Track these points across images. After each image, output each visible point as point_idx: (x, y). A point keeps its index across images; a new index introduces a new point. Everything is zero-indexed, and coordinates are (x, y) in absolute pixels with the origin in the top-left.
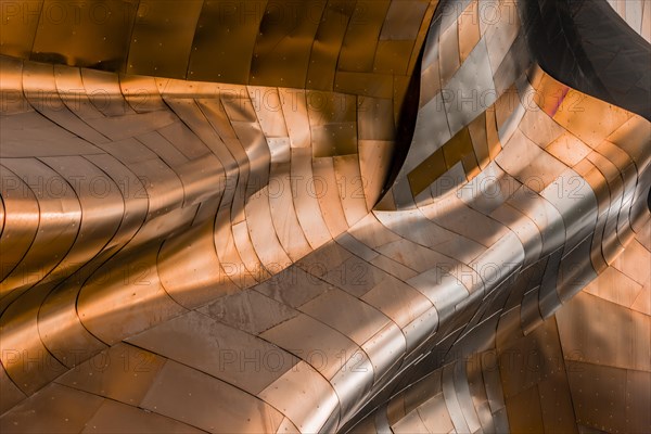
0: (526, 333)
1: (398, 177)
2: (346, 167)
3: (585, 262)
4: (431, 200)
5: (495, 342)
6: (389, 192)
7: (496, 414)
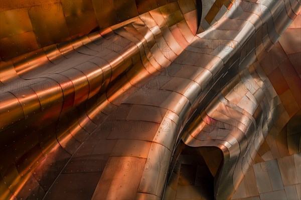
0: (268, 51)
1: (202, 20)
2: (182, 25)
3: (286, 17)
4: (216, 22)
5: (257, 58)
6: (200, 27)
7: (264, 81)
